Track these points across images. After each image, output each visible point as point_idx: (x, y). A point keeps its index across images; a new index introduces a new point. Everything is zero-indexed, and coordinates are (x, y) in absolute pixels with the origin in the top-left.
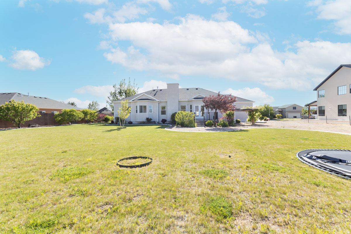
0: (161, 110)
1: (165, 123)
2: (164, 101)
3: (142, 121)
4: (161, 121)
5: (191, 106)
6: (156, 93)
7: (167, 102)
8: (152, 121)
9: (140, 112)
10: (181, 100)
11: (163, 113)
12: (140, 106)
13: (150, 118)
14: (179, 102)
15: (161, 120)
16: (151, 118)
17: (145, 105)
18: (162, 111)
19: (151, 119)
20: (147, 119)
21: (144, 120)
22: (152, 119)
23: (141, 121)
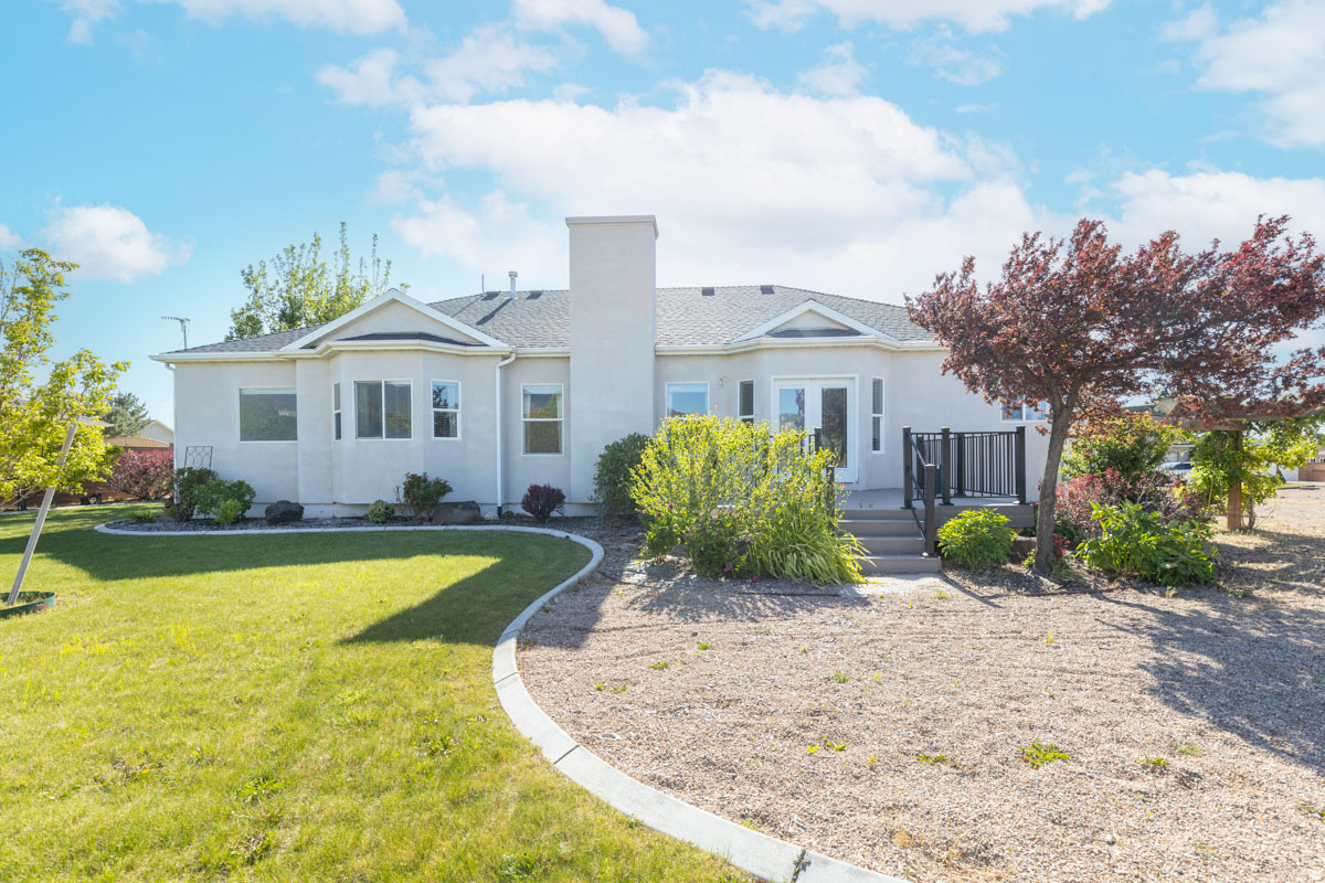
0: (521, 416)
1: (554, 514)
2: (549, 350)
3: (371, 501)
4: (520, 501)
5: (747, 390)
6: (501, 307)
7: (569, 358)
8: (448, 498)
9: (361, 434)
10: (676, 347)
11: (544, 438)
12: (359, 386)
13: (431, 478)
14: (658, 357)
15: (520, 492)
16: (443, 477)
17: (398, 381)
18: (530, 428)
19: (443, 488)
20: (415, 485)
21: (389, 491)
22: (450, 484)
23: (370, 496)
